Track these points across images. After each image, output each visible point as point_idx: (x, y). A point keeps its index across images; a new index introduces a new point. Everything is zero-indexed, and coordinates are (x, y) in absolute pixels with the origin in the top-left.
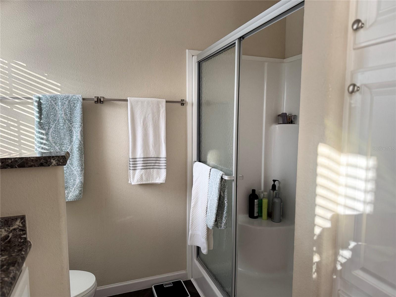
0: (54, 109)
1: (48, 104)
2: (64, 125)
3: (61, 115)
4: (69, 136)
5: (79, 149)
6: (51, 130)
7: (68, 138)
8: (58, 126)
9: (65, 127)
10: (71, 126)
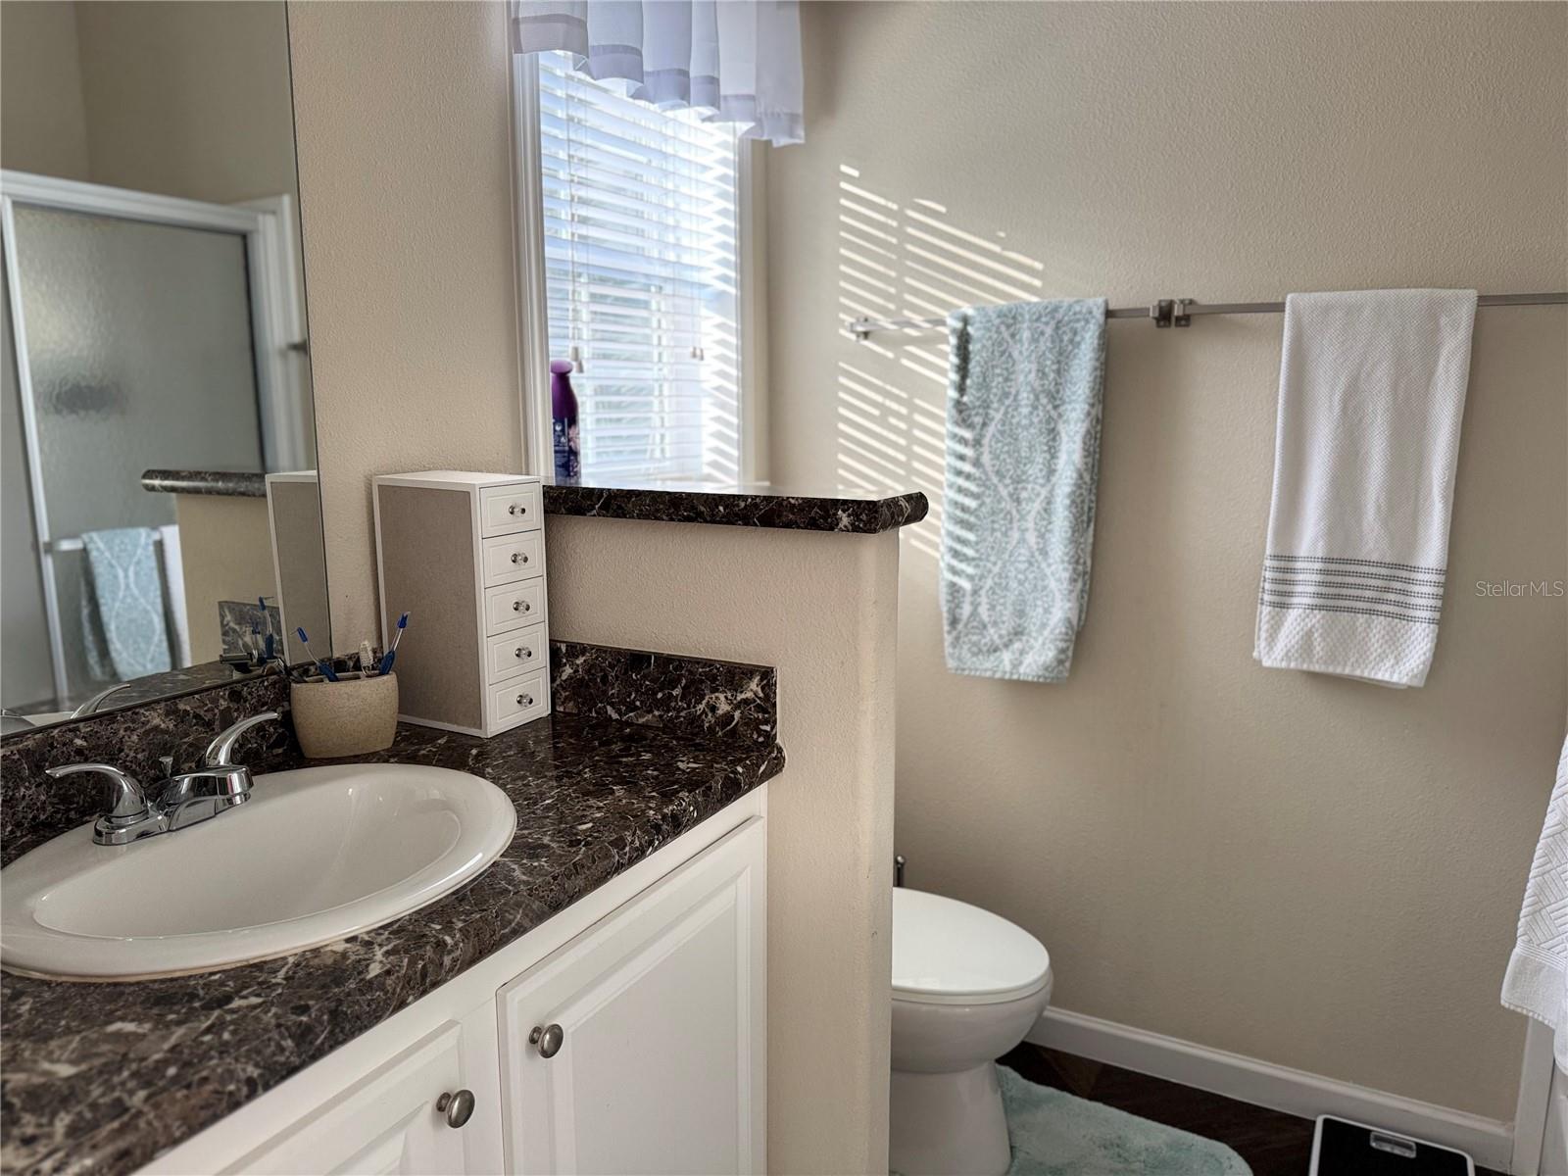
0: (1007, 354)
1: (990, 338)
2: (1031, 413)
3: (1026, 376)
4: (1045, 452)
5: (1073, 502)
6: (991, 429)
7: (1041, 460)
8: (1013, 416)
9: (1036, 420)
10: (1055, 417)
